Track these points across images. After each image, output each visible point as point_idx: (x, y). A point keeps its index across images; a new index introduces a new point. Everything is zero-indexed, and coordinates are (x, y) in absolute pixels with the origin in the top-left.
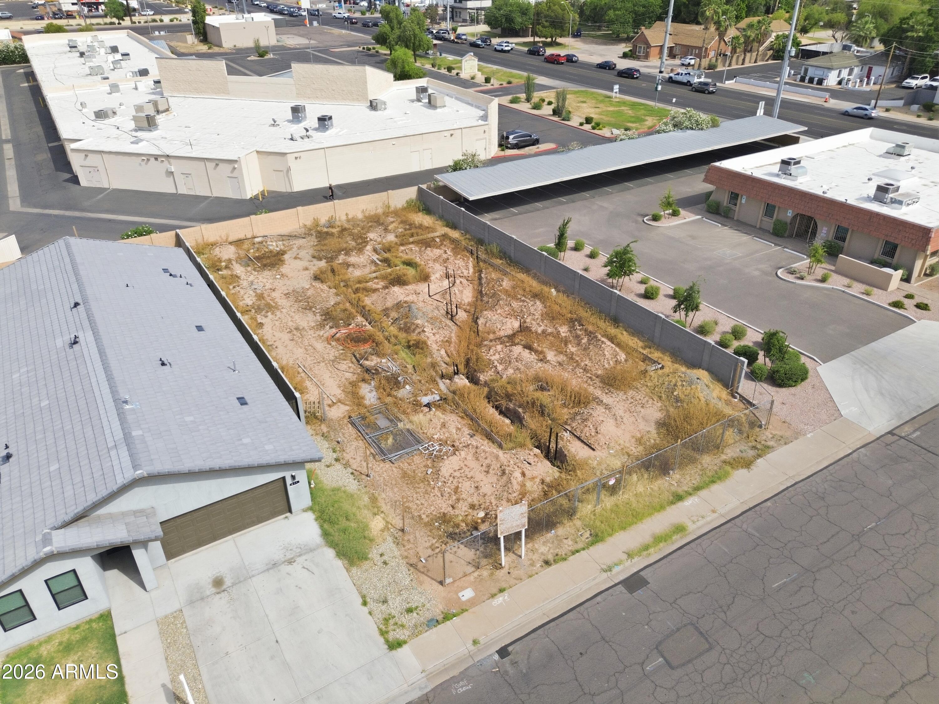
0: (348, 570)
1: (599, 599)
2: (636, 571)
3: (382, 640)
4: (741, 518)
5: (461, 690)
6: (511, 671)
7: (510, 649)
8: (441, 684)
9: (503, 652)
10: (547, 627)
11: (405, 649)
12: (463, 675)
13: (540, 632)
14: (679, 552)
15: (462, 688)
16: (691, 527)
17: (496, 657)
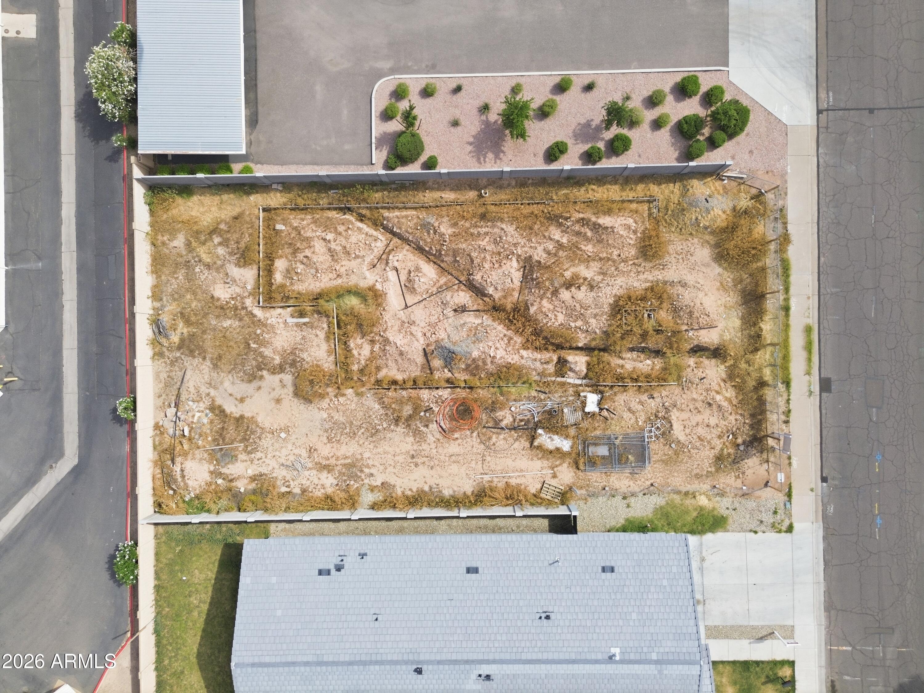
0: (728, 531)
1: (824, 411)
2: (818, 378)
3: (783, 534)
4: (821, 286)
5: (832, 511)
6: (837, 482)
7: (824, 475)
8: (823, 518)
9: (824, 479)
10: (823, 450)
11: (795, 525)
12: (825, 506)
13: (824, 455)
14: (822, 344)
15: (831, 509)
16: (810, 321)
17: (825, 484)
